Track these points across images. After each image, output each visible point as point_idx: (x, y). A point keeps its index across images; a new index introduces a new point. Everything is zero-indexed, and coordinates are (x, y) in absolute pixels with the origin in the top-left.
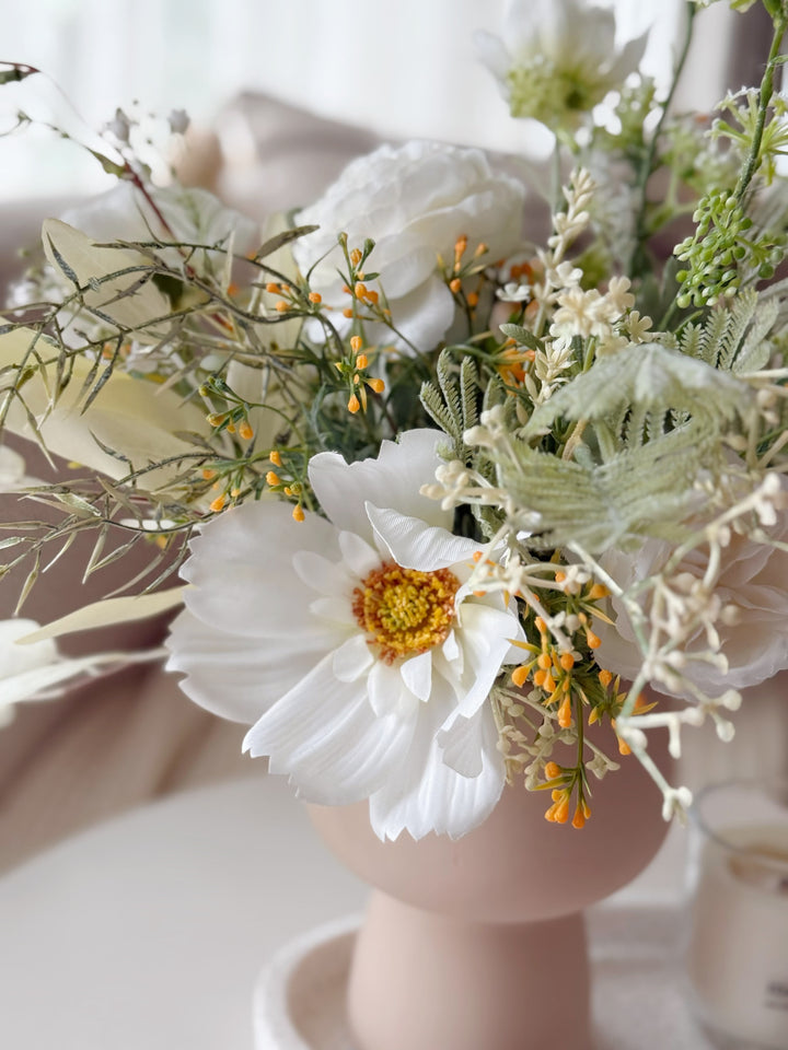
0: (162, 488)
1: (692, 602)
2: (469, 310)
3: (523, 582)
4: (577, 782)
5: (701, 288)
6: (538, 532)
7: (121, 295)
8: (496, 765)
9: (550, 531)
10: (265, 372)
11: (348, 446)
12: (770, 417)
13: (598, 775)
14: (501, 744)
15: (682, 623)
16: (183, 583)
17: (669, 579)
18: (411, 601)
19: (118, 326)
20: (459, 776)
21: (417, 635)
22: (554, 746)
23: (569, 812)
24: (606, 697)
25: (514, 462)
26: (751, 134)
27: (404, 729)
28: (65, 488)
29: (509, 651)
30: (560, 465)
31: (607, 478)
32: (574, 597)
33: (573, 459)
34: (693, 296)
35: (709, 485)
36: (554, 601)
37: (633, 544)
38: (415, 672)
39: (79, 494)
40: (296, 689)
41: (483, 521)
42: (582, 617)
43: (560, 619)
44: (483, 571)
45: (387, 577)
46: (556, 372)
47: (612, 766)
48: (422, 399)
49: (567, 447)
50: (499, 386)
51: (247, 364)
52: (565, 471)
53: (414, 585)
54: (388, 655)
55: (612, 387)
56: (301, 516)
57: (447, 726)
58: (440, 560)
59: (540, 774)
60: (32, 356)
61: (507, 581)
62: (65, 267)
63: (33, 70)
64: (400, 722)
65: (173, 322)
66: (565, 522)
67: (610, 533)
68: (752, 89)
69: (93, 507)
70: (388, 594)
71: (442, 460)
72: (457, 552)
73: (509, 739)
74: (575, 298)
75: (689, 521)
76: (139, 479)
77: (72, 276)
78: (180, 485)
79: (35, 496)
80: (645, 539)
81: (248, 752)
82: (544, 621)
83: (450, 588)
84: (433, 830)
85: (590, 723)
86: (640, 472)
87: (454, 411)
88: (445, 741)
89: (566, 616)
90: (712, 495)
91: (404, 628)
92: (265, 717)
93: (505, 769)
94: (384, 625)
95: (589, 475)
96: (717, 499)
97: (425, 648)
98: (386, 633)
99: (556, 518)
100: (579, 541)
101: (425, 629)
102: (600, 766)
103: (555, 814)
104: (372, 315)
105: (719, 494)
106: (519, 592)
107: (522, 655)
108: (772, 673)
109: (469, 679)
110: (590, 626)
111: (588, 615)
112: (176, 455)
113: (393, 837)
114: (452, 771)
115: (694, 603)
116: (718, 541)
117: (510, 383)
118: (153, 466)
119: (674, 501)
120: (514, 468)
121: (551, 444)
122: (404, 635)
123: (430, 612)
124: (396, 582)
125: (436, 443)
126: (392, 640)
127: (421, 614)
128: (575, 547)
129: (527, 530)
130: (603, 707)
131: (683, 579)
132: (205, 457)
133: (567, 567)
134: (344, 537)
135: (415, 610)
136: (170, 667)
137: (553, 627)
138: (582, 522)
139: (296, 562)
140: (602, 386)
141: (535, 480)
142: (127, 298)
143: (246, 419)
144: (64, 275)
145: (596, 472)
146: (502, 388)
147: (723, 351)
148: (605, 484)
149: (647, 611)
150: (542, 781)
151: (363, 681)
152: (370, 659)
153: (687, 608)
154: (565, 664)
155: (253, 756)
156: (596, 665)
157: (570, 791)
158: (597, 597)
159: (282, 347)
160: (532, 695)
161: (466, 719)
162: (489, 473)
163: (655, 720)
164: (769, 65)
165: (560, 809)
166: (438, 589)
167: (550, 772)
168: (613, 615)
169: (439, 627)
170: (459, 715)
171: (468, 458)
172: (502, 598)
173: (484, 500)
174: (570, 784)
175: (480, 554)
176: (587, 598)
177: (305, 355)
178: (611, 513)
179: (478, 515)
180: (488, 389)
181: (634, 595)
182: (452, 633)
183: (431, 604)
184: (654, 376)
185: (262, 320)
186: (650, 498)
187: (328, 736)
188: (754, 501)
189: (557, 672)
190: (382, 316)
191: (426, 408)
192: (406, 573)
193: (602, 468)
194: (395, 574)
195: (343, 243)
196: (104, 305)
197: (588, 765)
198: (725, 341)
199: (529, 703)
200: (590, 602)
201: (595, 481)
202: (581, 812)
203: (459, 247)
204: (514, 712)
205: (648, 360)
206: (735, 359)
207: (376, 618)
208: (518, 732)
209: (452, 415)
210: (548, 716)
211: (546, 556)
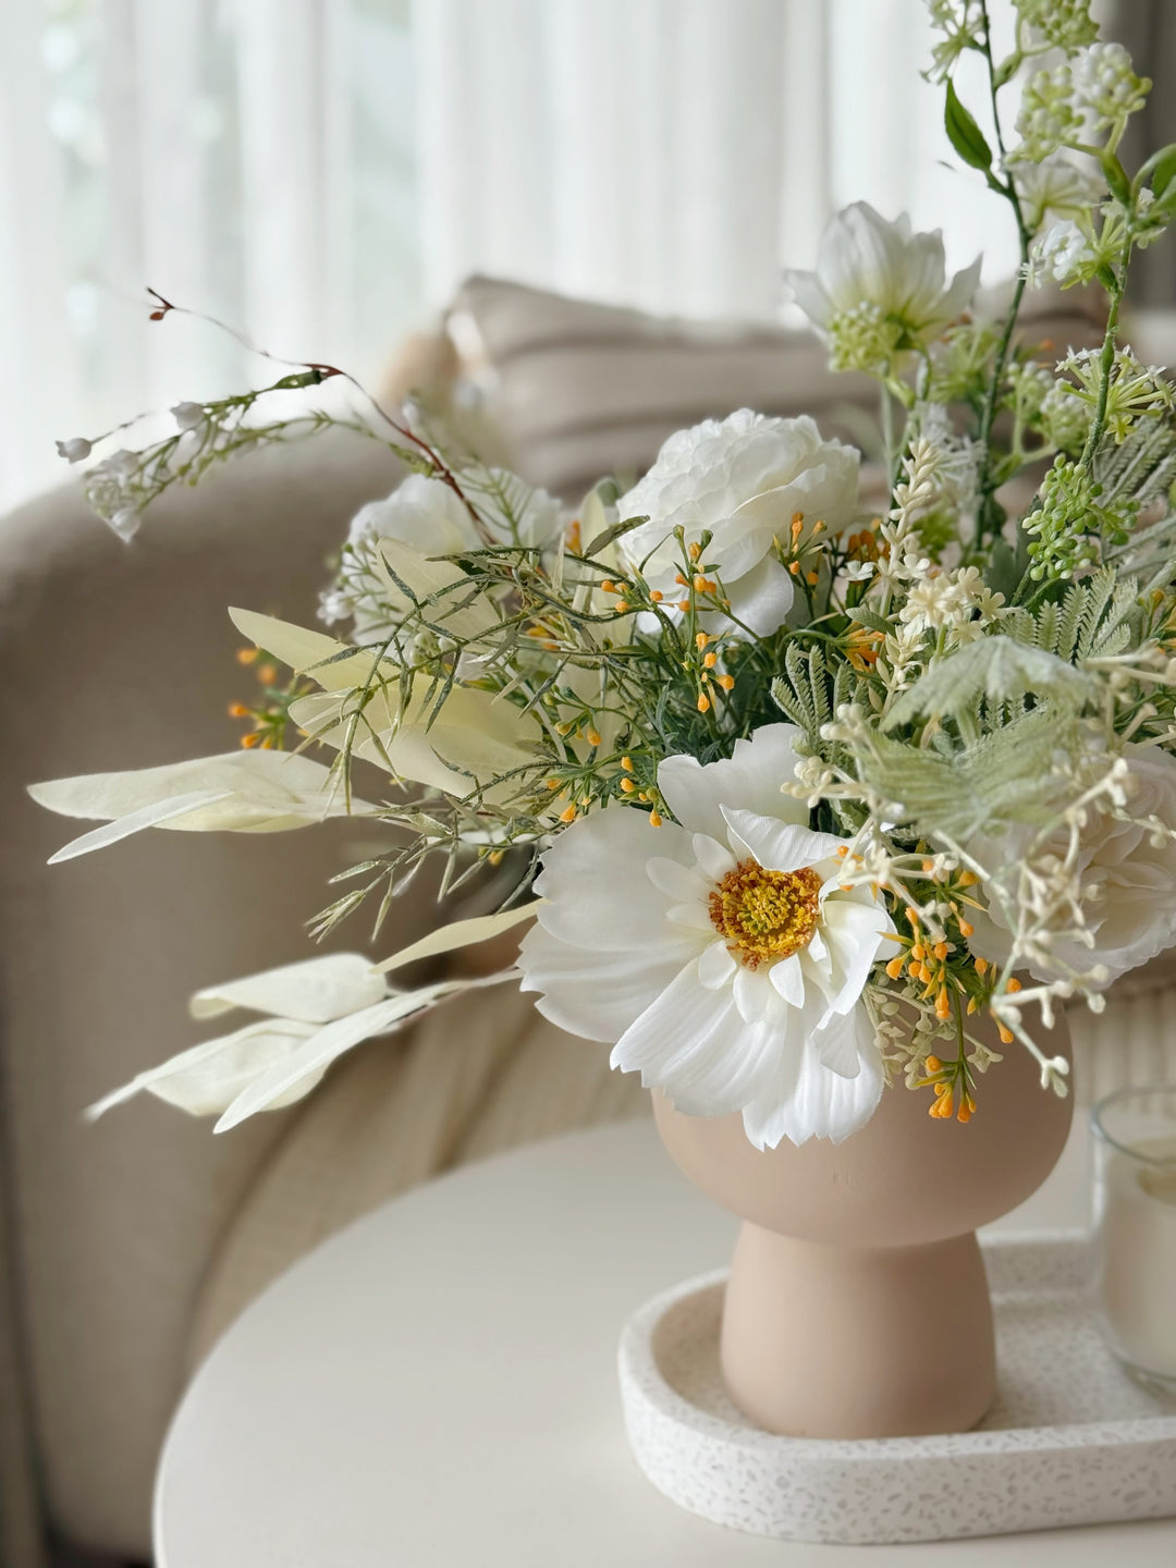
0: (508, 801)
1: (1052, 882)
2: (808, 590)
3: (892, 874)
4: (960, 1077)
5: (1054, 558)
6: (903, 823)
7: (457, 607)
8: (872, 1066)
9: (915, 822)
10: (602, 673)
11: (692, 745)
12: (1124, 698)
13: (981, 1068)
14: (878, 1042)
15: (1046, 902)
16: (536, 897)
17: (1032, 861)
18: (771, 902)
19: (455, 639)
20: (835, 1076)
21: (781, 937)
22: (932, 1043)
23: (954, 1106)
24: (983, 986)
25: (875, 758)
26: (1096, 394)
27: (772, 1038)
28: (414, 808)
29: (881, 944)
30: (921, 756)
31: (968, 765)
32: (943, 885)
33: (932, 747)
34: (1046, 568)
35: (1067, 769)
36: (922, 890)
37: (997, 830)
38: (785, 976)
39: (428, 813)
40: (655, 1003)
41: (843, 815)
42: (952, 904)
43: (931, 907)
44: (851, 865)
45: (745, 878)
46: (908, 655)
47: (995, 1058)
48: (773, 695)
49: (925, 733)
50: (849, 672)
51: (582, 665)
52: (925, 762)
53: (773, 886)
54: (751, 961)
55: (965, 682)
56: (658, 822)
57: (823, 1025)
58: (805, 860)
59: (921, 1072)
60: (375, 677)
61: (876, 873)
62: (401, 585)
63: (333, 372)
64: (769, 1029)
65: (508, 631)
66: (928, 813)
67: (973, 820)
68: (1094, 351)
69: (444, 826)
70: (746, 896)
71: (798, 756)
72: (819, 849)
73: (886, 1035)
74: (925, 591)
75: (1050, 803)
76: (485, 794)
77: (409, 593)
78: (525, 797)
79: (387, 817)
80: (1009, 825)
81: (618, 1068)
82: (916, 912)
83: (811, 886)
84: (814, 1135)
85: (969, 1013)
86: (1000, 758)
87: (804, 703)
88: (823, 1040)
89: (937, 904)
90: (1072, 778)
91: (766, 931)
92: (627, 1033)
93: (883, 1070)
94: (745, 929)
95: (950, 763)
96: (1076, 783)
97: (789, 950)
98: (747, 937)
99: (920, 810)
100: (944, 829)
101: (788, 931)
102: (982, 1059)
103: (939, 1109)
104: (708, 605)
105: (1078, 777)
106: (888, 884)
107: (894, 948)
108: (1155, 953)
109: (839, 981)
110: (962, 916)
111: (959, 903)
112: (519, 766)
113: (773, 1146)
114: (827, 1071)
115: (1055, 883)
116: (1077, 823)
117: (860, 667)
118: (498, 780)
119: (1031, 786)
120: (876, 762)
121: (908, 732)
122: (767, 938)
123: (792, 913)
124: (753, 884)
125: (791, 738)
126: (754, 944)
127: (783, 915)
128: (940, 835)
129: (888, 821)
130: (981, 996)
131: (1046, 861)
132: (549, 766)
133: (934, 856)
134: (697, 839)
135: (776, 911)
136: (525, 987)
137: (925, 916)
138: (944, 811)
139: (650, 871)
140: (956, 681)
141: (896, 773)
142: (464, 609)
143: (592, 725)
144: (402, 593)
145: (956, 759)
146: (852, 674)
147: (1083, 627)
148: (967, 770)
149: (1013, 895)
150: (924, 1079)
151: (728, 989)
152: (734, 966)
153: (1049, 888)
154: (939, 954)
155: (624, 1071)
156: (972, 957)
157: (953, 1085)
158: (966, 884)
159: (616, 645)
160: (906, 991)
161: (841, 1015)
162: (844, 763)
163: (1027, 995)
164: (1108, 335)
165: (944, 1102)
166: (799, 890)
167: (931, 1067)
168: (985, 902)
169: (802, 928)
170: (835, 1013)
171: (820, 751)
172: (870, 892)
173: (846, 795)
174: (953, 1078)
175: (846, 849)
176: (956, 886)
177: (643, 650)
178: (974, 801)
179: (838, 809)
180: (838, 677)
181: (1001, 878)
182: (817, 932)
183: (792, 904)
184: (1003, 672)
185: (597, 619)
186: (1010, 784)
187: (697, 1047)
188: (1106, 784)
189: (932, 963)
190: (720, 605)
191: (778, 704)
192: (764, 873)
193: (964, 755)
194: (753, 875)
195: (680, 537)
196: (442, 618)
197: (969, 1059)
198: (1084, 617)
199: (903, 998)
200: (961, 890)
201: (957, 768)
202: (966, 1106)
203: (796, 527)
204: (888, 1010)
205: (998, 654)
206: (1095, 636)
207: (735, 922)
208: (895, 1028)
209: (804, 707)
210: (924, 1010)
211: (910, 847)
